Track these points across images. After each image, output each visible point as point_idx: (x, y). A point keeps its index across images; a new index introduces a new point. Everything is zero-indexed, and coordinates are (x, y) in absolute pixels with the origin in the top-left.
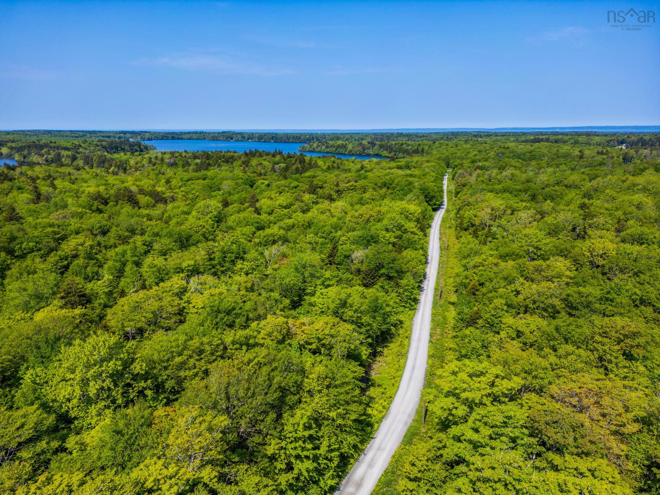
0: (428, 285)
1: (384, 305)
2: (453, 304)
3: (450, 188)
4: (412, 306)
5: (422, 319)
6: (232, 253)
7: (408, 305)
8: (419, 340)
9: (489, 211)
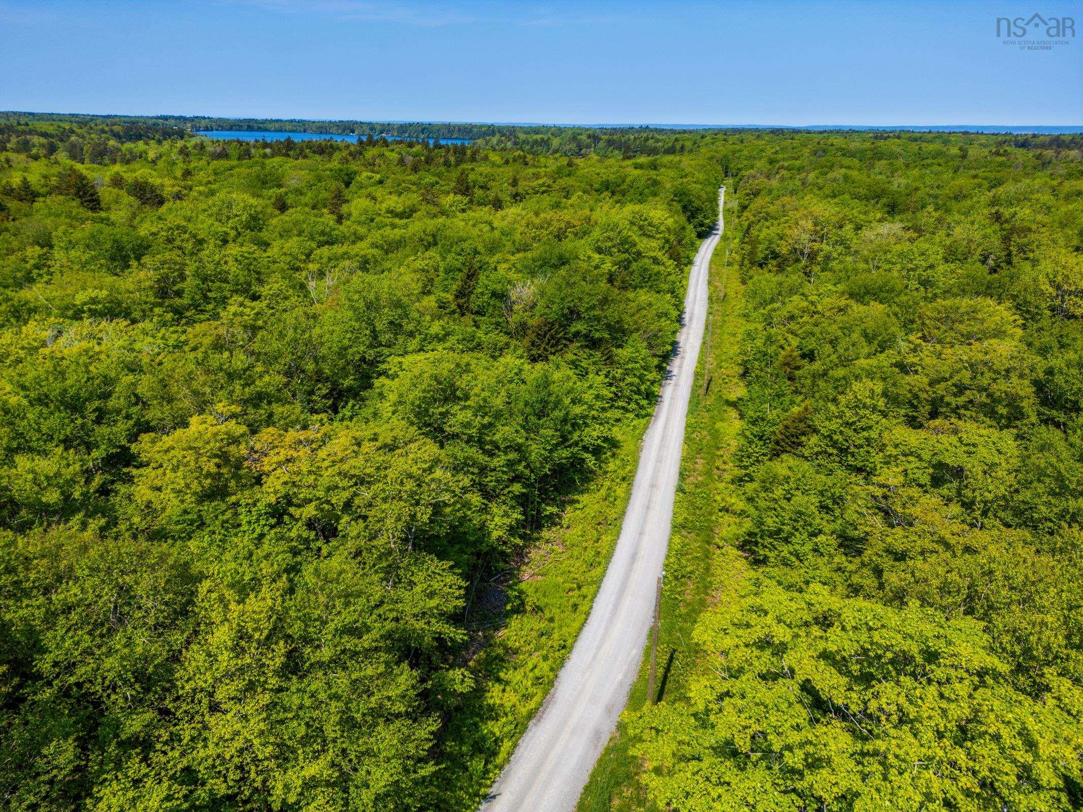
0: (680, 367)
1: (567, 401)
2: (733, 404)
3: (729, 206)
4: (642, 407)
5: (664, 437)
6: (226, 281)
7: (633, 406)
8: (653, 486)
9: (809, 225)
